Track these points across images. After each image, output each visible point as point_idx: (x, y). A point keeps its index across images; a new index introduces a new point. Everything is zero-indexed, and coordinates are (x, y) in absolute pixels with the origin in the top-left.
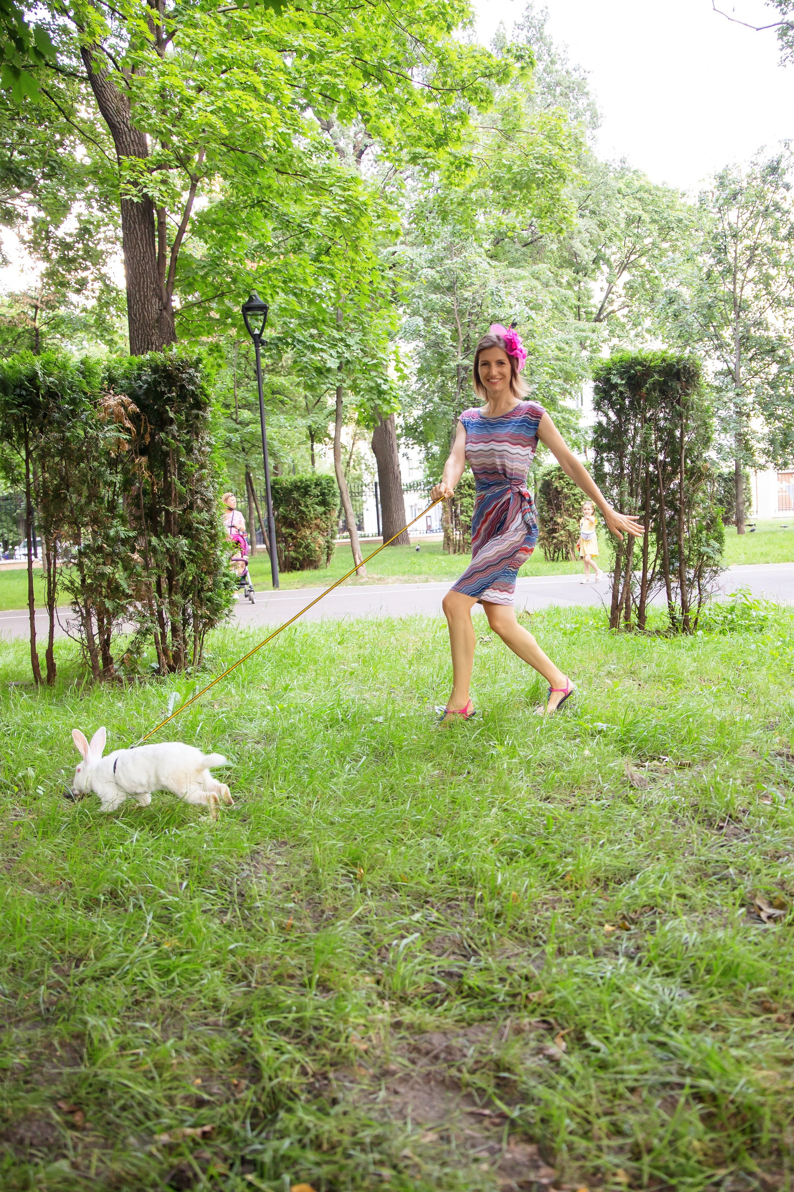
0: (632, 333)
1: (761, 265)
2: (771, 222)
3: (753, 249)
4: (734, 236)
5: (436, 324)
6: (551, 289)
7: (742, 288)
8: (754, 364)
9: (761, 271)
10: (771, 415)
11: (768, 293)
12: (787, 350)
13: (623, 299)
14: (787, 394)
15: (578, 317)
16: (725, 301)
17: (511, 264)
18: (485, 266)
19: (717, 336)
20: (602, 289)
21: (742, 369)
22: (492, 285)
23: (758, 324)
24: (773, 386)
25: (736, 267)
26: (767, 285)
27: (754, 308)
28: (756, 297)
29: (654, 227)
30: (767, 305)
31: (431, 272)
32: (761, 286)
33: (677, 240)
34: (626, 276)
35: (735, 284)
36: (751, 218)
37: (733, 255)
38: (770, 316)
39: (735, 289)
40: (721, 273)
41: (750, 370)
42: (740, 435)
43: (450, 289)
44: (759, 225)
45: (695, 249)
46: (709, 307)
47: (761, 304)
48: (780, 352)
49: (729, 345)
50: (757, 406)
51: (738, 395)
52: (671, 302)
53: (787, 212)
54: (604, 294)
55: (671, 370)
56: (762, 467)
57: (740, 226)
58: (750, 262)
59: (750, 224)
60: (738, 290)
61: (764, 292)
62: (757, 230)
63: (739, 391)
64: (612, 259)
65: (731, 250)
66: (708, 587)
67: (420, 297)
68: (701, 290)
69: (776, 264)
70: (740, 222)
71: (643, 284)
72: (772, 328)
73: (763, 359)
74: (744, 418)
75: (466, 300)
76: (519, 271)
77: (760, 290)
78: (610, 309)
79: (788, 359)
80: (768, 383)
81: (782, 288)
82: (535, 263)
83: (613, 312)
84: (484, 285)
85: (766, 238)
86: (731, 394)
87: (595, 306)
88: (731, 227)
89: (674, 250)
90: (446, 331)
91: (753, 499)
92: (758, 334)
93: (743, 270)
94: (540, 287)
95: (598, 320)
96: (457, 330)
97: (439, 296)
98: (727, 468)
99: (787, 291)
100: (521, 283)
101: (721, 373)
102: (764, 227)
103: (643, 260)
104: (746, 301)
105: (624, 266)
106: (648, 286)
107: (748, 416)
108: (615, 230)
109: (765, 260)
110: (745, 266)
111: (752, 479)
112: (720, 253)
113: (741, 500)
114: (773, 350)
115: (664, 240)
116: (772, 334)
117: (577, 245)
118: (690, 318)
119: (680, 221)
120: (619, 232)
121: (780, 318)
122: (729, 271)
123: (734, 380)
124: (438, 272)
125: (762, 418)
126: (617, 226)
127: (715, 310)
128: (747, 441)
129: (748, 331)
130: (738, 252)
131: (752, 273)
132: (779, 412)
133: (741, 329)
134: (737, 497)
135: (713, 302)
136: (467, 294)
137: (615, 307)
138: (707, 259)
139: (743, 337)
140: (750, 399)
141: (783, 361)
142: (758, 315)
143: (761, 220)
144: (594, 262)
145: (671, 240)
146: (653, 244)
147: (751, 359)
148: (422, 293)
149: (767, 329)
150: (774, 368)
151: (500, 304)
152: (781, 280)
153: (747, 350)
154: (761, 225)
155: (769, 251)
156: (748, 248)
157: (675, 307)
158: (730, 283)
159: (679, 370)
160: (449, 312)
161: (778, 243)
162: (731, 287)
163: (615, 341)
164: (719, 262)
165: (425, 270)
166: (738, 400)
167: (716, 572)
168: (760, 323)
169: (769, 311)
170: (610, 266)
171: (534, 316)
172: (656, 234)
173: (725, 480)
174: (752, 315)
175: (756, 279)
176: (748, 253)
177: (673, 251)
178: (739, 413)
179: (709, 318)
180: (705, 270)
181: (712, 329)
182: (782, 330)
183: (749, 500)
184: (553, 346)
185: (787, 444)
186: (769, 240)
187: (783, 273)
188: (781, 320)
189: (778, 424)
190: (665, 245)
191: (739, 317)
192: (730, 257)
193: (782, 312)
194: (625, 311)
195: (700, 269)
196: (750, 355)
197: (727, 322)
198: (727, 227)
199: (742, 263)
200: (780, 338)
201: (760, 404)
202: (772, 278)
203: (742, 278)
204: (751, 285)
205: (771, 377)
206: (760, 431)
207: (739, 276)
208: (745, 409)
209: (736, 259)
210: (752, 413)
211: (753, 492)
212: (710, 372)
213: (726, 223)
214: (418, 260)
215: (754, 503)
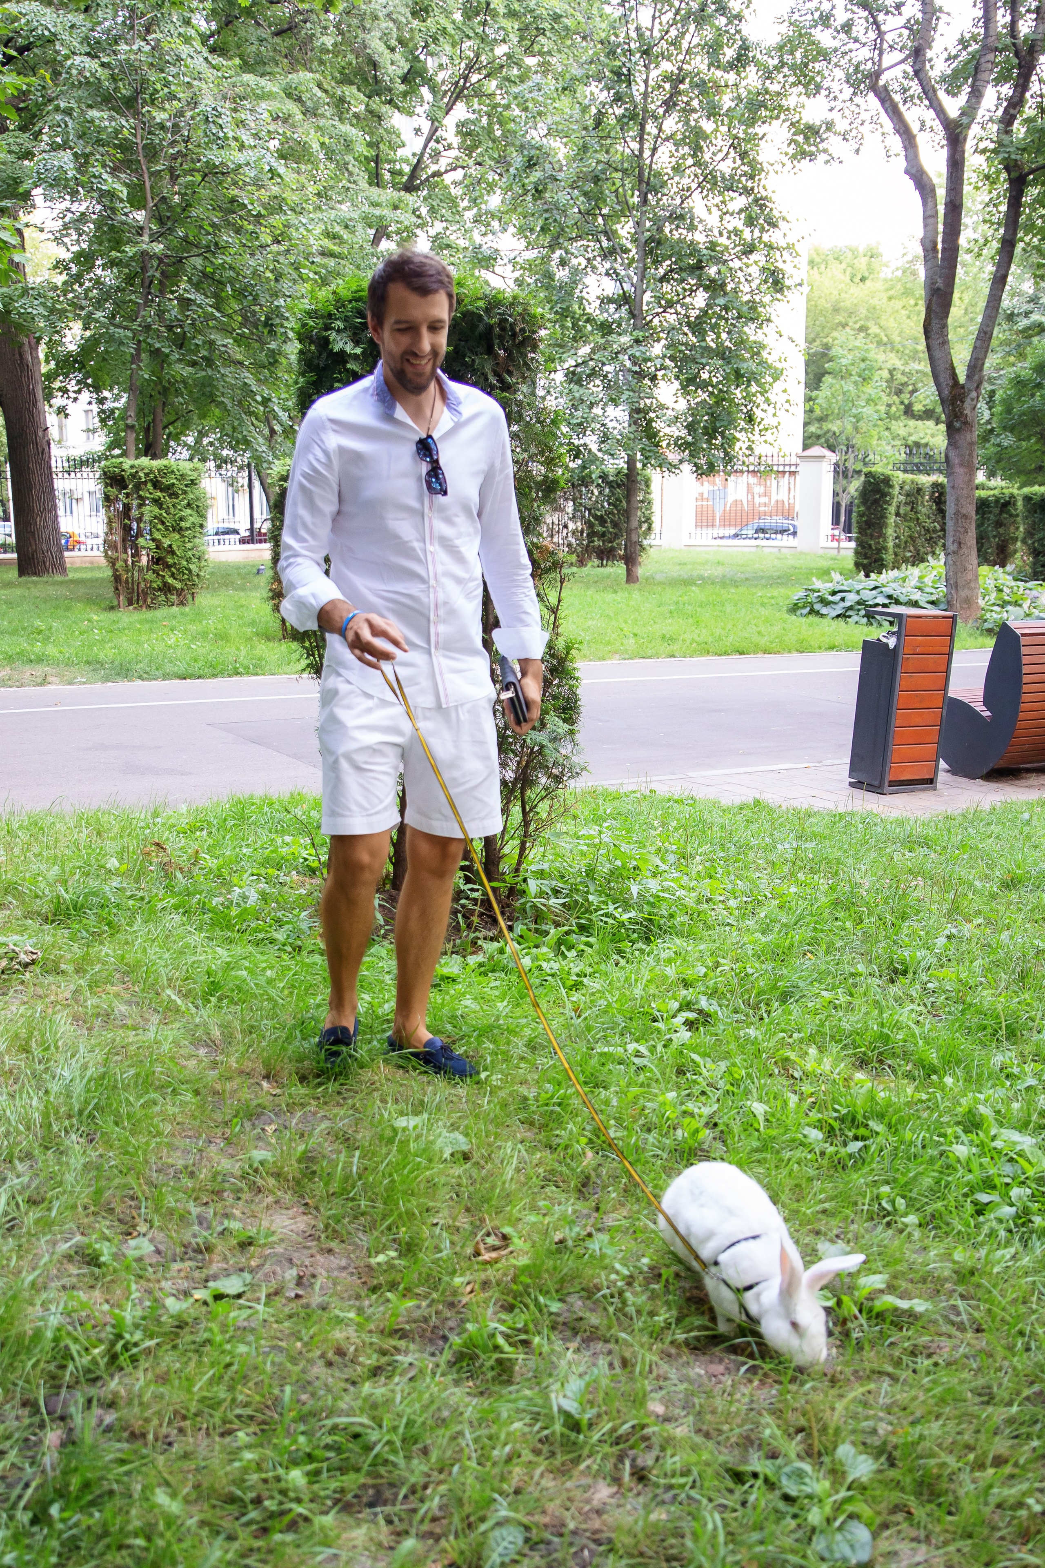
0: (469, 215)
1: (688, 111)
2: (708, 33)
3: (676, 80)
4: (646, 53)
5: (97, 169)
6: (322, 122)
7: (654, 150)
8: (666, 287)
9: (687, 122)
10: (691, 381)
11: (698, 164)
12: (723, 269)
13: (454, 153)
14: (720, 344)
15: (376, 180)
16: (624, 171)
17: (247, 67)
18: (198, 63)
19: (610, 234)
20: (418, 131)
21: (647, 297)
22: (207, 102)
23: (677, 218)
24: (697, 326)
25: (645, 110)
26: (697, 150)
27: (672, 188)
28: (677, 169)
29: (512, 25)
30: (694, 186)
31: (91, 65)
32: (686, 149)
33: (549, 53)
34: (460, 111)
35: (641, 142)
36: (675, 23)
37: (642, 89)
38: (698, 204)
39: (641, 150)
40: (619, 119)
41: (658, 299)
42: (638, 411)
43: (130, 105)
44: (688, 37)
45: (576, 71)
46: (596, 180)
47: (685, 181)
48: (712, 271)
49: (627, 251)
50: (668, 362)
51: (637, 341)
52: (531, 164)
53: (739, 17)
54: (421, 141)
55: (474, 327)
56: (673, 467)
57: (657, 34)
58: (669, 105)
59: (673, 33)
60: (647, 153)
61: (690, 161)
62: (685, 45)
63: (639, 334)
64: (440, 77)
65: (639, 78)
66: (543, 808)
67: (68, 112)
68: (585, 148)
69: (713, 112)
70: (657, 27)
71: (489, 131)
72: (700, 227)
73: (683, 281)
74: (647, 381)
75: (162, 127)
76: (263, 82)
77: (683, 157)
78: (434, 168)
79: (723, 285)
80: (689, 324)
81: (720, 156)
82: (293, 70)
83: (437, 174)
84: (194, 103)
85: (700, 63)
86: (625, 339)
87: (406, 162)
88: (640, 36)
89: (545, 68)
90: (118, 186)
91: (656, 519)
92: (676, 235)
93: (656, 118)
94: (299, 117)
95: (409, 188)
96: (142, 186)
97: (106, 115)
98: (616, 464)
99: (729, 162)
100: (264, 105)
101: (610, 301)
102: (696, 41)
103: (492, 85)
104: (658, 174)
105: (459, 93)
106: (498, 133)
107: (654, 378)
108: (444, 22)
109: (695, 103)
110: (661, 111)
111: (655, 486)
112: (620, 81)
113: (634, 524)
114: (699, 267)
115: (529, 51)
116: (699, 237)
117: (376, 46)
118: (563, 197)
119: (557, 18)
120: (450, 28)
121: (714, 210)
122: (633, 117)
123: (632, 314)
124: (103, 65)
125: (676, 384)
126: (447, 13)
127: (607, 189)
128: (651, 420)
129: (660, 230)
130: (651, 83)
131: (671, 124)
132: (705, 376)
133: (648, 224)
134: (627, 514)
135: (603, 172)
136: (160, 116)
137: (443, 163)
138: (596, 91)
139: (651, 239)
140: (657, 349)
141: (715, 287)
142: (678, 201)
143: (692, 28)
144: (405, 79)
145: (541, 53)
146: (509, 56)
147: (662, 279)
148: (74, 105)
149: (692, 228)
150: (700, 299)
151: (221, 142)
152: (719, 142)
153: (657, 263)
154: (692, 37)
155: (702, 87)
156: (667, 78)
157: (536, 175)
158: (634, 139)
159: (490, 328)
160: (125, 147)
161: (719, 73)
162: (635, 146)
163: (439, 227)
164: (618, 99)
165: (78, 59)
166: (636, 351)
167: (558, 779)
168: (681, 217)
169: (696, 196)
170: (433, 90)
171: (281, 170)
172: (515, 39)
173: (610, 484)
174: (669, 199)
175: (679, 136)
176: (667, 86)
177: (545, 73)
178: (640, 375)
179: (596, 199)
180: (594, 111)
181: (600, 220)
182: (716, 232)
183: (648, 520)
184: (318, 230)
185: (715, 430)
186: (704, 67)
187: (724, 129)
188: (716, 213)
189: (702, 396)
190: (531, 61)
191: (645, 201)
192: (638, 89)
193: (718, 200)
194: (459, 174)
195: (585, 109)
196: (661, 271)
197: (625, 209)
198: (633, 35)
199: (655, 105)
200: (713, 246)
201: (672, 358)
202: (706, 137)
203: (655, 131)
204: (670, 146)
205: (694, 314)
206: (671, 405)
207: (651, 128)
208: (650, 367)
209: (646, 95)
210: (660, 374)
211: (656, 507)
212: (592, 297)
213: (632, 27)
214: (65, 36)
215: (656, 526)
